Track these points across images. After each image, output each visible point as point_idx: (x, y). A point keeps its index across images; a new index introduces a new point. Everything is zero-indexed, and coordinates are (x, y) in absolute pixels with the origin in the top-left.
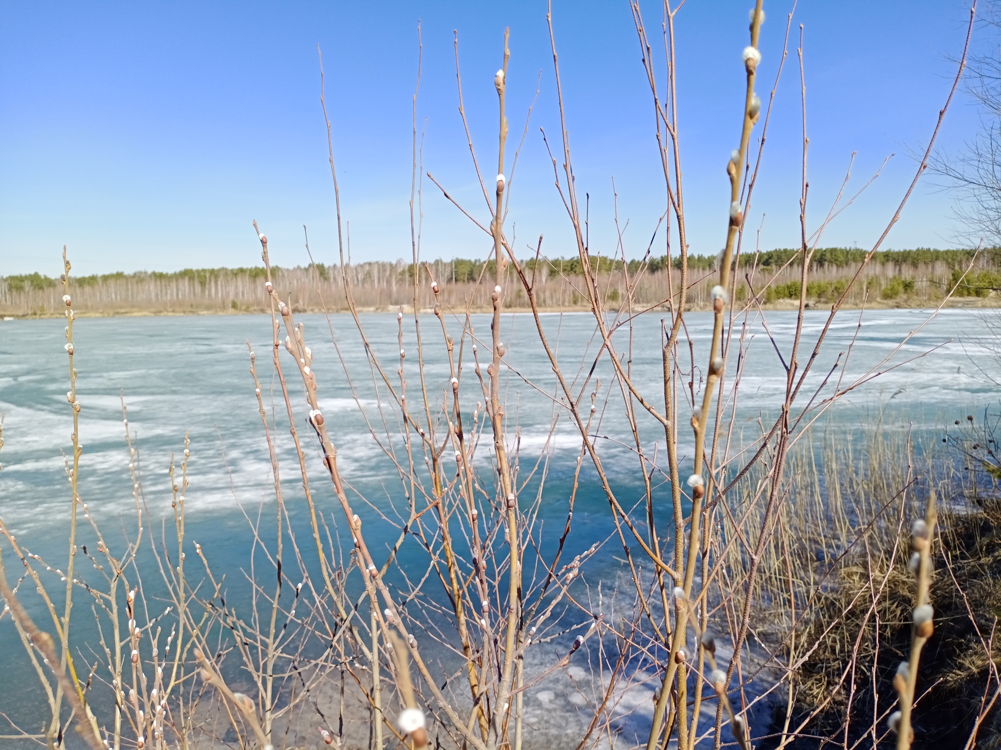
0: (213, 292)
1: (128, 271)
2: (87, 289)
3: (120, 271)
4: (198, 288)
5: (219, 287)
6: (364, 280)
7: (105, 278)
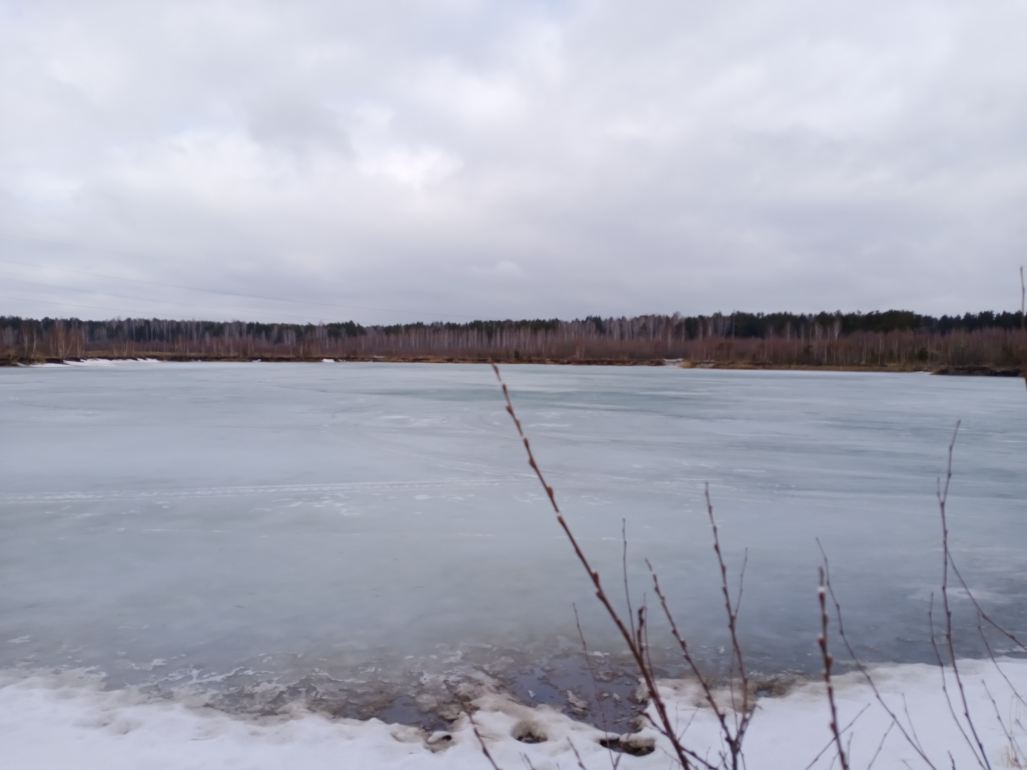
0: (498, 343)
1: (427, 322)
2: (392, 337)
3: (420, 321)
4: (485, 339)
5: (504, 338)
6: (640, 334)
7: (408, 327)
